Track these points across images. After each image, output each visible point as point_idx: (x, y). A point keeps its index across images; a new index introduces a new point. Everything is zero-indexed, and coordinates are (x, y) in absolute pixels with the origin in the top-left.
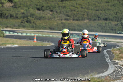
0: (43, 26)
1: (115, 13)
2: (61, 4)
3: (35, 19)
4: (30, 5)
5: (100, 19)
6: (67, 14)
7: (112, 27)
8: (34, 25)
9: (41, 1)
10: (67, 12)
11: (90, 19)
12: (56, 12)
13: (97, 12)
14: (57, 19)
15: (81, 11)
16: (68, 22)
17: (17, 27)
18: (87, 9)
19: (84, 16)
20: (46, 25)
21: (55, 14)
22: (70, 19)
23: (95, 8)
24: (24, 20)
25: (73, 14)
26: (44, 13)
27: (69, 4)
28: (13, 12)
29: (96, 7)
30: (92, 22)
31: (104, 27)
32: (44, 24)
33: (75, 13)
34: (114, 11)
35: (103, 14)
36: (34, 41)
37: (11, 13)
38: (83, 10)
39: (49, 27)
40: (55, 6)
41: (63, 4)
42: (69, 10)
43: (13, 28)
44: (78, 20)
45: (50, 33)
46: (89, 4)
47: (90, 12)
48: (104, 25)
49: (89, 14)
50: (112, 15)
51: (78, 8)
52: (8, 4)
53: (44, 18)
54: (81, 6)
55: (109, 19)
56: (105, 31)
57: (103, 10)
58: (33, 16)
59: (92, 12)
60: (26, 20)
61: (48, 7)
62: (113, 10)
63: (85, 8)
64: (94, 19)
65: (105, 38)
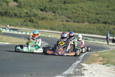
0: (44, 26)
2: (63, 6)
3: (37, 19)
4: (34, 6)
5: (100, 22)
6: (68, 15)
7: (110, 31)
8: (37, 25)
9: (45, 3)
10: (68, 14)
11: (90, 22)
12: (59, 14)
13: (97, 15)
14: (58, 20)
15: (82, 14)
16: (69, 23)
17: (20, 26)
18: (88, 12)
19: (85, 19)
20: (47, 25)
21: (57, 16)
22: (71, 21)
23: (96, 12)
24: (27, 19)
25: (74, 17)
26: (47, 14)
27: (71, 6)
28: (17, 11)
29: (96, 11)
30: (92, 24)
31: (103, 30)
33: (76, 15)
35: (103, 18)
37: (15, 12)
38: (83, 13)
39: (50, 28)
40: (58, 8)
41: (65, 6)
42: (70, 12)
43: (15, 26)
44: (78, 22)
45: (50, 33)
46: (90, 8)
47: (90, 15)
48: (103, 28)
49: (89, 17)
50: (111, 19)
51: (79, 11)
52: (13, 4)
53: (47, 19)
54: (82, 9)
55: (108, 23)
56: (103, 34)
57: (103, 14)
58: (36, 16)
59: (92, 15)
60: (29, 20)
61: (51, 8)
62: (113, 15)
63: (86, 11)
64: (93, 22)
65: (102, 41)
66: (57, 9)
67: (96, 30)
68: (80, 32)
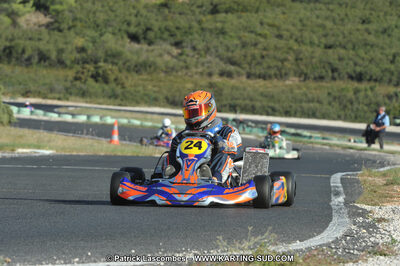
0: (146, 95)
1: (391, 58)
2: (209, 21)
3: (120, 71)
4: (107, 23)
5: (339, 74)
6: (230, 54)
8: (119, 90)
9: (144, 12)
10: (228, 49)
11: (305, 77)
12: (194, 48)
13: (330, 51)
14: (194, 70)
15: (276, 48)
16: (233, 82)
17: (62, 95)
18: (296, 40)
19: (286, 63)
20: (156, 89)
21: (188, 56)
22: (239, 74)
23: (323, 40)
24: (85, 71)
25: (249, 58)
26: (152, 51)
27: (236, 22)
28: (49, 44)
29: (325, 36)
30: (312, 84)
31: (351, 102)
32: (150, 87)
33: (256, 52)
34: (388, 51)
35: (351, 59)
36: (111, 141)
37: (42, 46)
38: (281, 43)
39: (167, 99)
40: (191, 27)
41: (216, 22)
42: (236, 42)
43: (45, 97)
44: (264, 77)
46: (304, 25)
47: (306, 50)
48: (350, 95)
49: (301, 59)
50: (377, 65)
51: (265, 36)
52: (31, 18)
53: (152, 68)
54: (277, 33)
55: (368, 77)
56: (353, 115)
57: (350, 46)
58: (115, 60)
59: (313, 52)
60: (90, 73)
61: (167, 29)
62: (382, 48)
63: (291, 37)
64: (317, 75)
65: (352, 140)
66: (188, 32)
68: (273, 112)
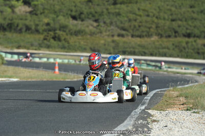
0: (80, 47)
2: (112, 9)
3: (67, 35)
4: (60, 11)
5: (179, 34)
6: (122, 25)
7: (198, 49)
8: (66, 45)
9: (79, 4)
10: (121, 22)
11: (161, 36)
13: (174, 23)
14: (104, 34)
15: (146, 22)
16: (125, 39)
17: (37, 48)
18: (157, 18)
19: (152, 30)
20: (85, 44)
21: (101, 26)
22: (127, 35)
23: (170, 17)
24: (49, 35)
25: (132, 27)
26: (84, 24)
27: (125, 9)
28: (31, 22)
29: (172, 15)
30: (164, 39)
31: (184, 48)
32: (82, 43)
33: (136, 24)
34: (203, 22)
35: (184, 26)
36: (55, 72)
37: (27, 23)
38: (149, 19)
39: (91, 49)
40: (103, 12)
41: (115, 9)
42: (126, 19)
43: (28, 49)
44: (140, 36)
46: (160, 10)
47: (161, 22)
48: (184, 44)
49: (159, 27)
50: (198, 29)
51: (140, 16)
52: (22, 9)
53: (84, 33)
54: (146, 13)
55: (193, 35)
56: (186, 55)
57: (184, 19)
58: (65, 29)
59: (165, 23)
60: (51, 37)
61: (91, 13)
62: (201, 20)
63: (154, 16)
64: (167, 35)
65: (184, 68)
66: (101, 14)
67: (173, 49)
68: (145, 54)
